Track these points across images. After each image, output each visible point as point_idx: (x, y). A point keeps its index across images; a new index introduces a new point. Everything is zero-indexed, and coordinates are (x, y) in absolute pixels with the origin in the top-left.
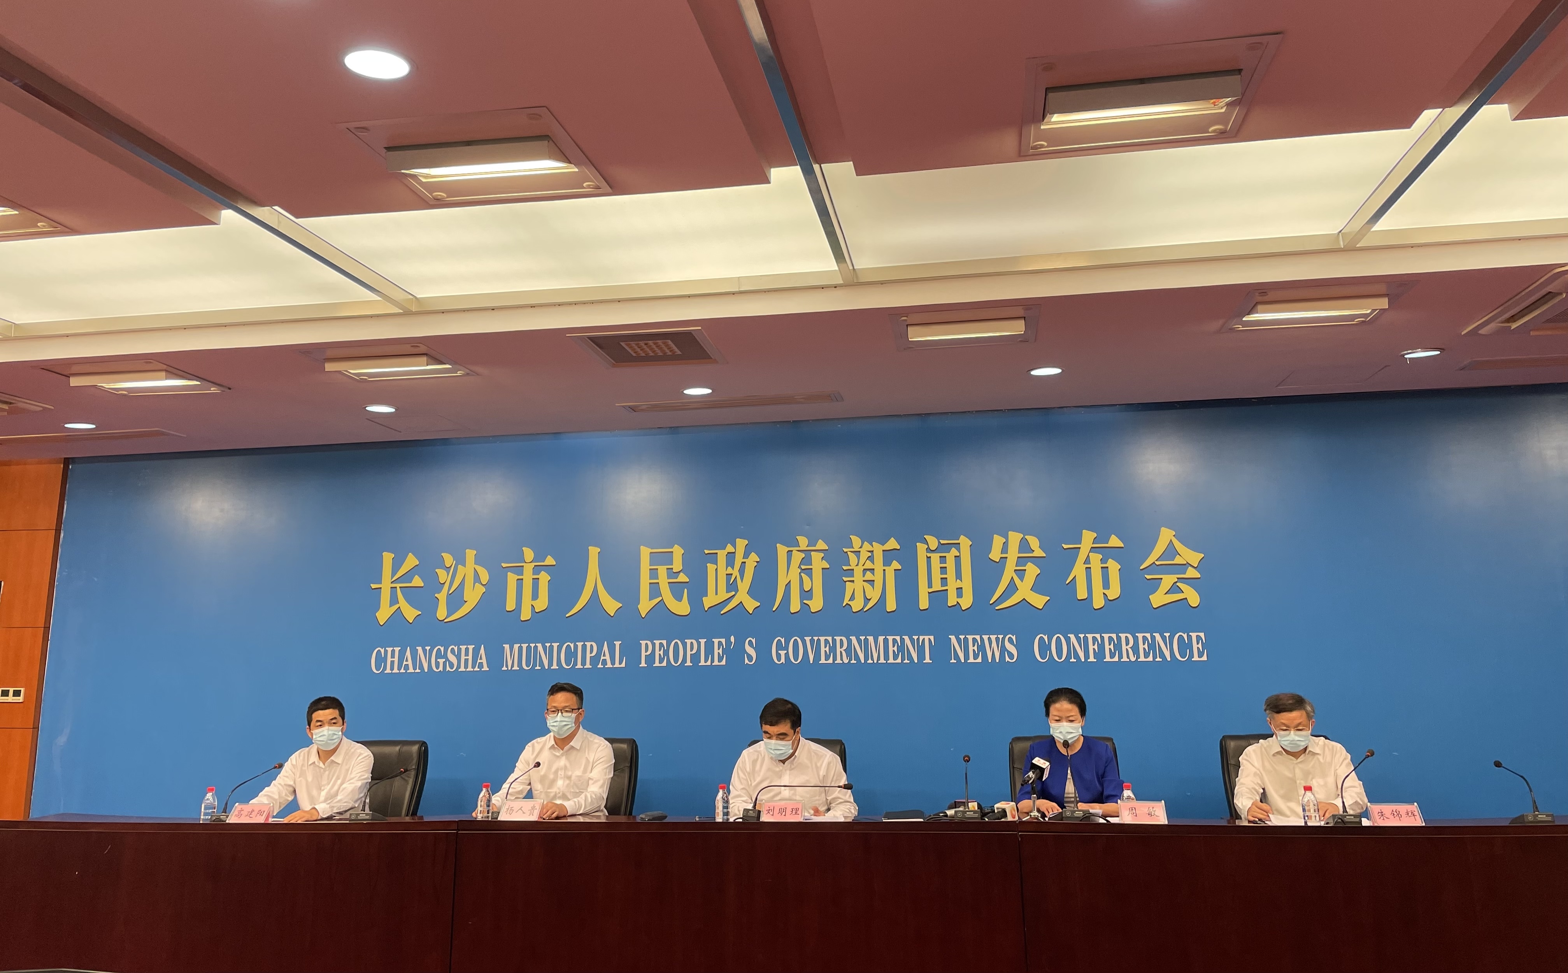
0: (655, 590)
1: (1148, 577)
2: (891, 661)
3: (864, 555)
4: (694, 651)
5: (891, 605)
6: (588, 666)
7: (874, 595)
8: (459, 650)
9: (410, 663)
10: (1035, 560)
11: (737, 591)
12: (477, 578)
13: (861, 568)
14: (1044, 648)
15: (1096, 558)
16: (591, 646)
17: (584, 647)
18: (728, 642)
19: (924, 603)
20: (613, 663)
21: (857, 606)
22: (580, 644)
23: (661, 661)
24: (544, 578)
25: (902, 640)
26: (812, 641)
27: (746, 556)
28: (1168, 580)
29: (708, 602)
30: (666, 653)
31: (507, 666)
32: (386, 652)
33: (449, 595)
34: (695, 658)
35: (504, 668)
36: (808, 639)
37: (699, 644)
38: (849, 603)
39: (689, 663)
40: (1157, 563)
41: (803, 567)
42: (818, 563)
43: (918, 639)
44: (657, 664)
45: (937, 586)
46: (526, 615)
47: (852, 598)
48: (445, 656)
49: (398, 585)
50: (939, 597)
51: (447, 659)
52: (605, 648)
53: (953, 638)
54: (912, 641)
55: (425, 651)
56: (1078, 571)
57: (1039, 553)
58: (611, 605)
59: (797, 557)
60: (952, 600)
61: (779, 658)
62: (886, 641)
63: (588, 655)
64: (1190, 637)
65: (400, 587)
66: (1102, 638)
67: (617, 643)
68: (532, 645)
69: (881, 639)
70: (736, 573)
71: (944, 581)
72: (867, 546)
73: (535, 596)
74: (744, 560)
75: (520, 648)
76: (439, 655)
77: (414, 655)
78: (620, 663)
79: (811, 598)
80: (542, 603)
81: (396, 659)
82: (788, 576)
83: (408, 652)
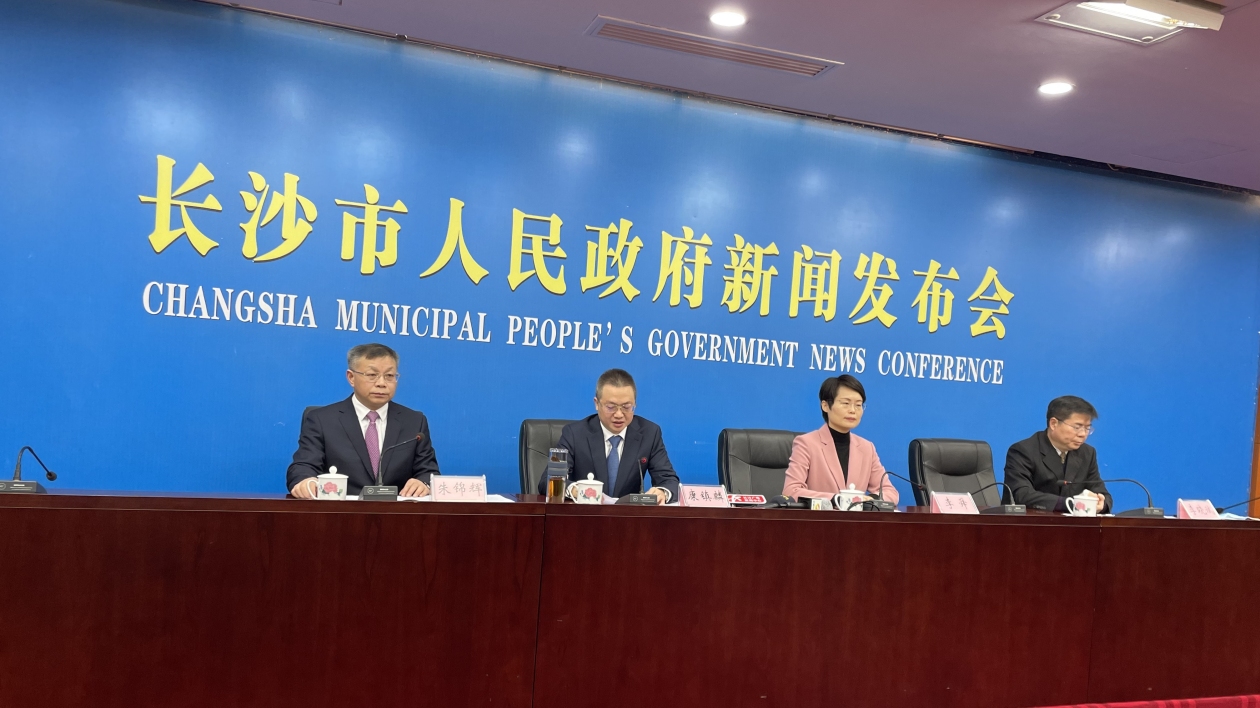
0: (527, 262)
1: (973, 309)
2: (759, 362)
3: (746, 256)
4: (568, 333)
5: (765, 310)
6: (446, 336)
7: (750, 299)
8: (276, 299)
9: (203, 306)
10: (890, 282)
11: (617, 275)
12: (300, 212)
13: (741, 269)
14: (887, 362)
15: (937, 286)
16: (450, 314)
17: (441, 315)
18: (605, 328)
19: (793, 311)
20: (476, 335)
21: (733, 306)
22: (436, 311)
23: (531, 340)
24: (392, 227)
25: (771, 344)
26: (688, 336)
27: (630, 239)
28: (986, 313)
29: (587, 282)
30: (537, 331)
31: (342, 325)
32: (166, 289)
33: (260, 229)
34: (569, 340)
35: (339, 327)
36: (684, 334)
37: (574, 327)
38: (727, 302)
39: (561, 346)
40: (981, 297)
41: (687, 260)
42: (702, 259)
43: (785, 345)
44: (526, 343)
45: (807, 296)
46: (367, 266)
47: (730, 298)
48: (255, 304)
49: (183, 204)
50: (807, 306)
51: (258, 308)
52: (467, 318)
53: (814, 346)
54: (779, 345)
55: (225, 295)
56: (922, 297)
57: (894, 276)
58: (476, 272)
59: (682, 248)
60: (818, 312)
61: (655, 350)
62: (756, 343)
63: (446, 325)
64: (993, 363)
65: (186, 206)
66: (931, 358)
67: (482, 316)
68: (376, 305)
69: (752, 341)
70: (617, 256)
71: (813, 292)
72: (749, 247)
73: (380, 246)
74: (627, 244)
75: (360, 307)
76: (246, 301)
77: (210, 297)
78: (485, 337)
79: (691, 293)
80: (389, 256)
81: (182, 300)
82: (670, 266)
83: (200, 293)
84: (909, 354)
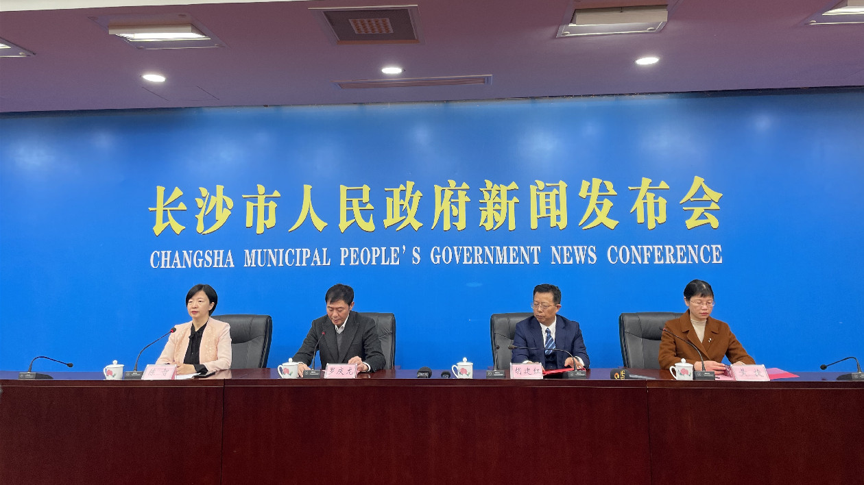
0: (350, 215)
1: (685, 209)
2: (511, 262)
3: (494, 193)
4: (378, 255)
5: (512, 226)
6: (304, 264)
7: (501, 220)
8: (213, 253)
9: (178, 261)
10: (610, 197)
11: (407, 215)
12: (225, 205)
13: (491, 202)
14: (614, 255)
15: (651, 196)
16: (306, 251)
17: (301, 252)
18: (401, 249)
19: (534, 225)
20: (322, 262)
21: (489, 226)
22: (298, 250)
23: (355, 261)
24: (273, 205)
25: (519, 249)
26: (458, 249)
27: (413, 193)
28: (698, 211)
29: (388, 222)
30: (358, 256)
31: (247, 264)
32: (161, 254)
33: (205, 216)
36: (455, 248)
37: (381, 250)
38: (484, 224)
39: (374, 263)
40: (692, 200)
41: (452, 200)
42: (463, 198)
43: (530, 249)
44: (352, 263)
45: (543, 214)
46: (260, 230)
47: (486, 221)
48: (203, 257)
49: (168, 209)
50: (544, 221)
51: (205, 259)
52: (316, 252)
53: (553, 248)
54: (526, 249)
55: (188, 254)
56: (638, 205)
57: (612, 192)
58: (320, 224)
59: (448, 194)
60: (553, 223)
61: (436, 260)
63: (304, 257)
64: (711, 248)
65: (170, 210)
66: (654, 249)
67: (325, 250)
68: (265, 250)
69: (505, 248)
70: (406, 204)
71: (548, 211)
72: (496, 187)
73: (266, 217)
74: (412, 196)
75: (257, 252)
76: (199, 256)
77: (181, 256)
78: (327, 262)
79: (457, 221)
80: (271, 222)
81: (168, 259)
82: (442, 206)
83: (177, 255)
84: (633, 247)
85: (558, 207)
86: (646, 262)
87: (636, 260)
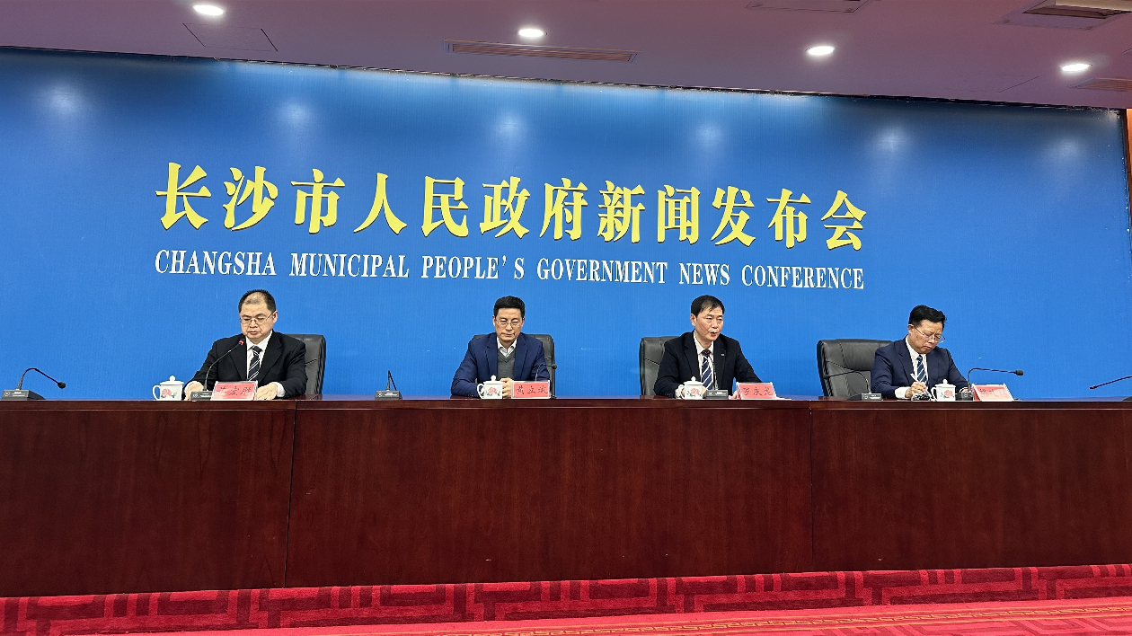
0: (437, 214)
1: (827, 227)
2: (633, 280)
3: (616, 197)
4: (471, 266)
5: (636, 237)
6: (373, 275)
7: (623, 230)
8: (247, 256)
9: (196, 265)
10: (746, 209)
11: (509, 219)
12: (266, 193)
13: (613, 207)
14: (749, 276)
15: (790, 210)
16: (377, 258)
17: (370, 259)
18: (501, 261)
19: (661, 237)
20: (397, 272)
21: (608, 236)
22: (366, 257)
23: (441, 274)
24: (333, 198)
25: (643, 265)
26: (571, 263)
27: (519, 191)
28: (840, 230)
29: (484, 227)
30: (446, 267)
31: (294, 272)
32: (171, 254)
33: (237, 207)
34: (472, 272)
35: (292, 274)
36: (567, 261)
37: (475, 262)
38: (603, 234)
39: (465, 276)
40: (834, 217)
41: (566, 203)
42: (579, 201)
43: (655, 265)
44: (437, 276)
45: (672, 224)
46: (314, 228)
47: (605, 230)
48: (232, 261)
49: (184, 194)
50: (673, 233)
51: (234, 264)
52: (390, 261)
53: (682, 266)
54: (650, 266)
55: (211, 256)
56: (777, 219)
57: (749, 204)
58: (396, 225)
59: (562, 195)
60: (683, 236)
61: (543, 275)
62: (630, 265)
63: (374, 266)
64: (852, 272)
65: (187, 196)
66: (791, 270)
67: (402, 258)
68: (321, 255)
69: (626, 263)
70: (509, 205)
71: (677, 221)
72: (618, 189)
73: (324, 213)
74: (517, 195)
75: (308, 257)
76: (225, 260)
77: (200, 258)
78: (404, 274)
79: (571, 228)
80: (331, 219)
81: (182, 261)
82: (553, 208)
83: (194, 257)
84: (770, 267)
85: (689, 218)
86: (783, 285)
87: (772, 282)
